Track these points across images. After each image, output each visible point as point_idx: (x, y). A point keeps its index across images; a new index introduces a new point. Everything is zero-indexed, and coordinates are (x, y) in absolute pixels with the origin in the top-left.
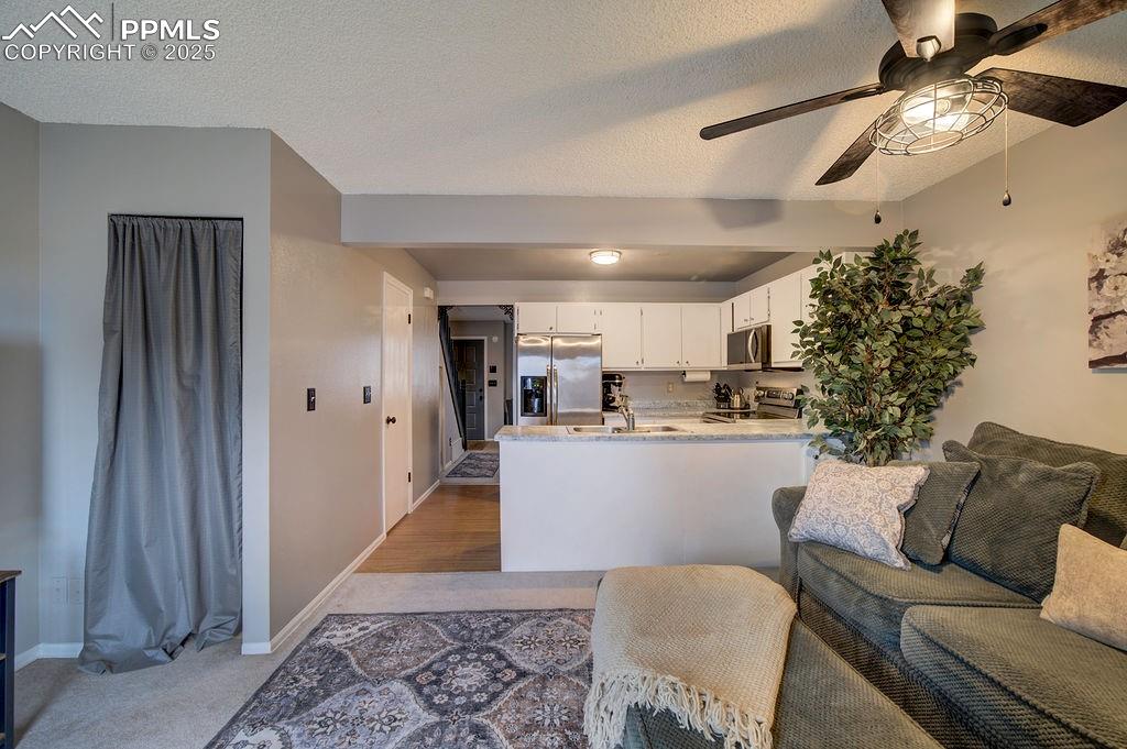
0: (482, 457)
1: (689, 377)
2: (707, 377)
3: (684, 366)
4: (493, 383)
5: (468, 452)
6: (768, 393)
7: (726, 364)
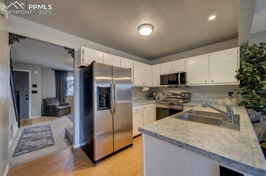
0: (35, 130)
2: (148, 89)
4: (35, 92)
5: (22, 128)
6: (173, 94)
7: (160, 85)
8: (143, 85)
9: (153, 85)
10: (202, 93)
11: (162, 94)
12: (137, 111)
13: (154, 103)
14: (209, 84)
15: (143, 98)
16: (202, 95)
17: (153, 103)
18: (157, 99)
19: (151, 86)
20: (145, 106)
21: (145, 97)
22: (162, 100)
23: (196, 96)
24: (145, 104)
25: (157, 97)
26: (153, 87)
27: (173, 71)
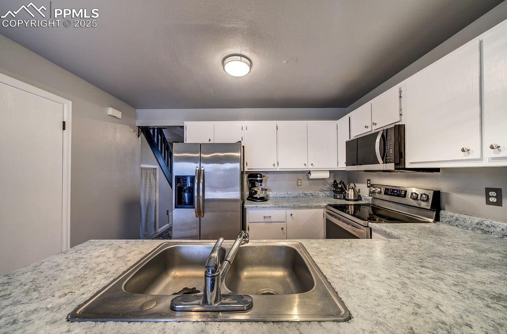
1: (313, 175)
2: (326, 175)
3: (309, 167)
6: (387, 191)
8: (304, 167)
9: (339, 166)
11: (368, 187)
12: (267, 220)
15: (321, 194)
19: (334, 167)
20: (289, 212)
23: (464, 204)
27: (374, 127)
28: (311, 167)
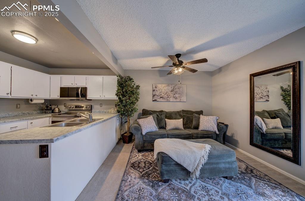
1: (34, 102)
2: (43, 101)
6: (76, 107)
7: (59, 97)
8: (31, 96)
9: (51, 97)
10: (100, 105)
11: (64, 106)
12: (15, 129)
13: (50, 117)
14: (103, 99)
15: (35, 112)
16: (100, 107)
17: (47, 117)
18: (57, 113)
19: (48, 97)
20: (31, 121)
21: (38, 111)
22: (64, 113)
23: (96, 108)
24: (32, 119)
25: (57, 110)
26: (50, 99)
27: (75, 85)
28: (36, 97)
